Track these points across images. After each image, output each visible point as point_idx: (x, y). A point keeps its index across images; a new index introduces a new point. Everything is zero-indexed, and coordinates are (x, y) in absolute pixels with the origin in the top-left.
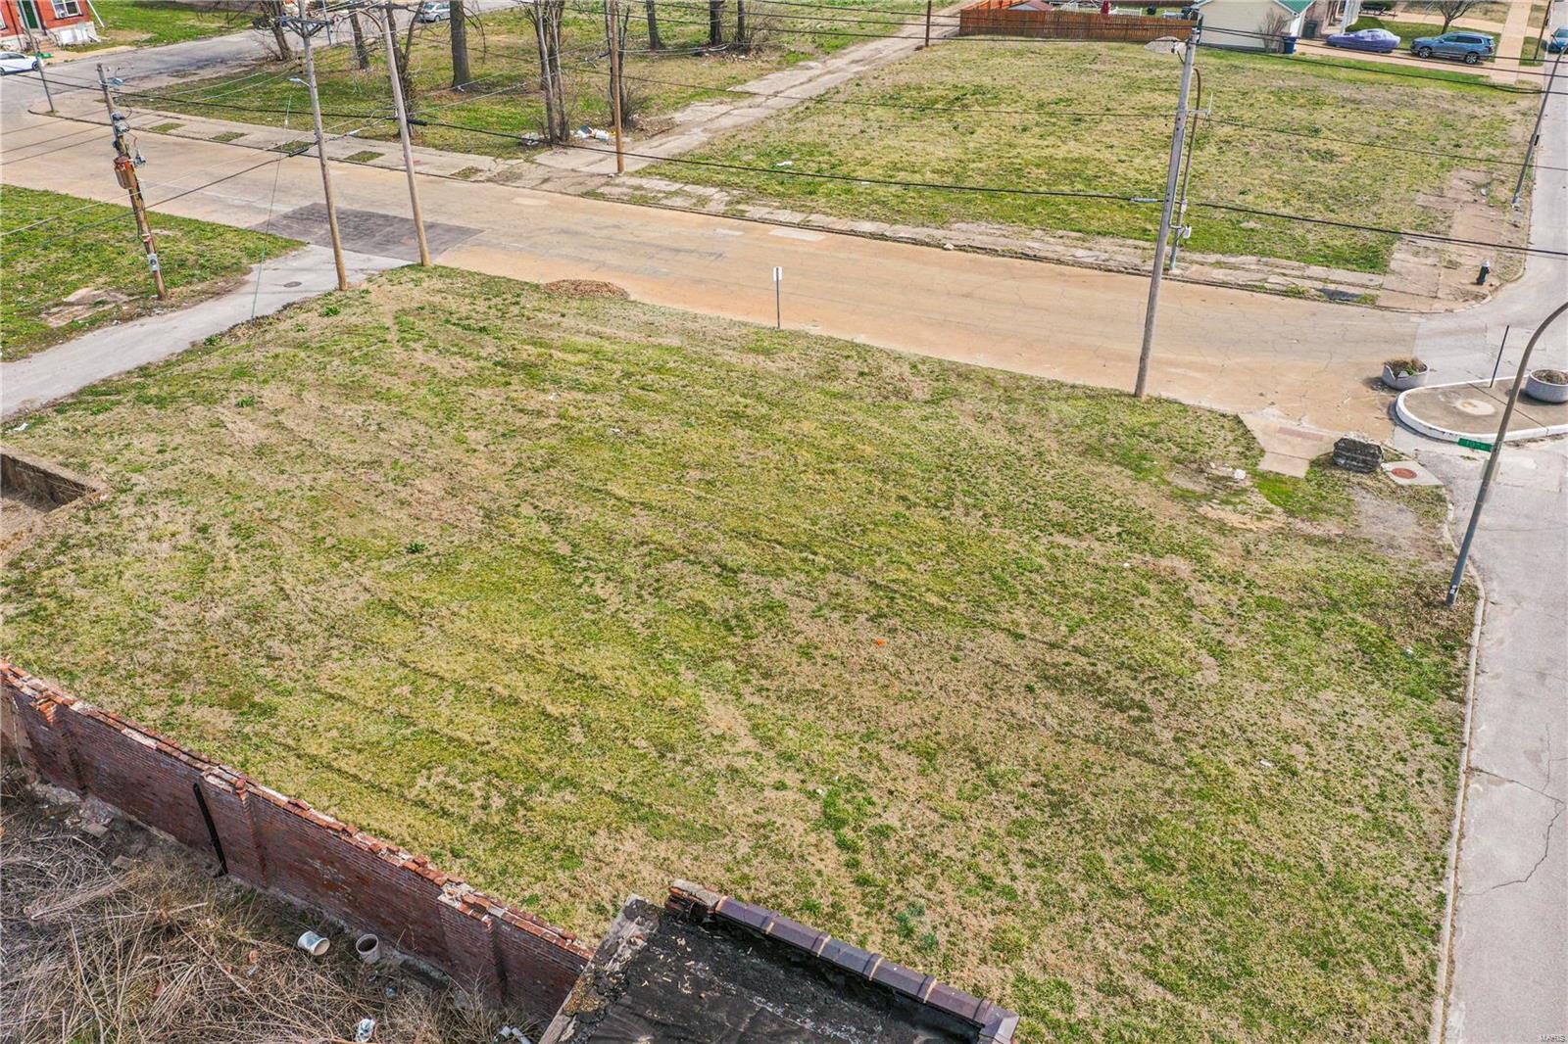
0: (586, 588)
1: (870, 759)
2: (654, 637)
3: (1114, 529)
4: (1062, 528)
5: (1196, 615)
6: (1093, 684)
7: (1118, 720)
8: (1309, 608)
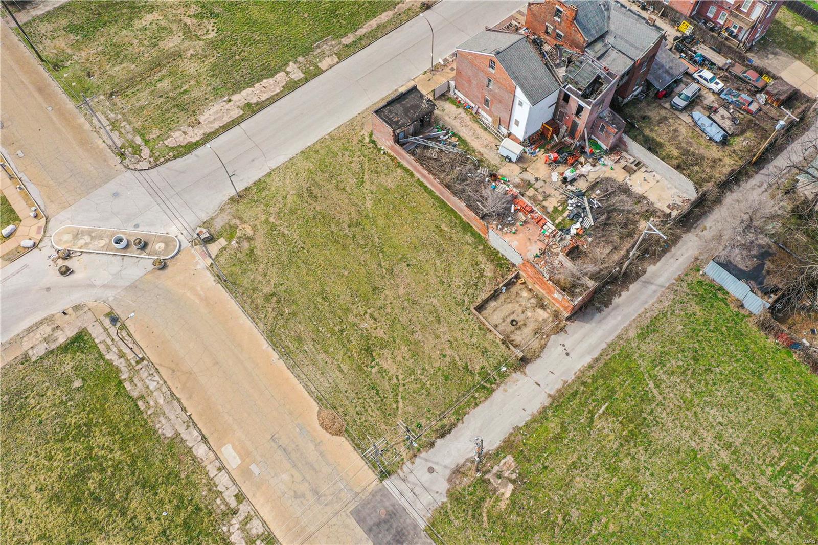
0: (380, 241)
1: (352, 191)
2: (373, 225)
3: (274, 232)
4: (283, 235)
5: (281, 206)
6: (311, 194)
8: (262, 203)
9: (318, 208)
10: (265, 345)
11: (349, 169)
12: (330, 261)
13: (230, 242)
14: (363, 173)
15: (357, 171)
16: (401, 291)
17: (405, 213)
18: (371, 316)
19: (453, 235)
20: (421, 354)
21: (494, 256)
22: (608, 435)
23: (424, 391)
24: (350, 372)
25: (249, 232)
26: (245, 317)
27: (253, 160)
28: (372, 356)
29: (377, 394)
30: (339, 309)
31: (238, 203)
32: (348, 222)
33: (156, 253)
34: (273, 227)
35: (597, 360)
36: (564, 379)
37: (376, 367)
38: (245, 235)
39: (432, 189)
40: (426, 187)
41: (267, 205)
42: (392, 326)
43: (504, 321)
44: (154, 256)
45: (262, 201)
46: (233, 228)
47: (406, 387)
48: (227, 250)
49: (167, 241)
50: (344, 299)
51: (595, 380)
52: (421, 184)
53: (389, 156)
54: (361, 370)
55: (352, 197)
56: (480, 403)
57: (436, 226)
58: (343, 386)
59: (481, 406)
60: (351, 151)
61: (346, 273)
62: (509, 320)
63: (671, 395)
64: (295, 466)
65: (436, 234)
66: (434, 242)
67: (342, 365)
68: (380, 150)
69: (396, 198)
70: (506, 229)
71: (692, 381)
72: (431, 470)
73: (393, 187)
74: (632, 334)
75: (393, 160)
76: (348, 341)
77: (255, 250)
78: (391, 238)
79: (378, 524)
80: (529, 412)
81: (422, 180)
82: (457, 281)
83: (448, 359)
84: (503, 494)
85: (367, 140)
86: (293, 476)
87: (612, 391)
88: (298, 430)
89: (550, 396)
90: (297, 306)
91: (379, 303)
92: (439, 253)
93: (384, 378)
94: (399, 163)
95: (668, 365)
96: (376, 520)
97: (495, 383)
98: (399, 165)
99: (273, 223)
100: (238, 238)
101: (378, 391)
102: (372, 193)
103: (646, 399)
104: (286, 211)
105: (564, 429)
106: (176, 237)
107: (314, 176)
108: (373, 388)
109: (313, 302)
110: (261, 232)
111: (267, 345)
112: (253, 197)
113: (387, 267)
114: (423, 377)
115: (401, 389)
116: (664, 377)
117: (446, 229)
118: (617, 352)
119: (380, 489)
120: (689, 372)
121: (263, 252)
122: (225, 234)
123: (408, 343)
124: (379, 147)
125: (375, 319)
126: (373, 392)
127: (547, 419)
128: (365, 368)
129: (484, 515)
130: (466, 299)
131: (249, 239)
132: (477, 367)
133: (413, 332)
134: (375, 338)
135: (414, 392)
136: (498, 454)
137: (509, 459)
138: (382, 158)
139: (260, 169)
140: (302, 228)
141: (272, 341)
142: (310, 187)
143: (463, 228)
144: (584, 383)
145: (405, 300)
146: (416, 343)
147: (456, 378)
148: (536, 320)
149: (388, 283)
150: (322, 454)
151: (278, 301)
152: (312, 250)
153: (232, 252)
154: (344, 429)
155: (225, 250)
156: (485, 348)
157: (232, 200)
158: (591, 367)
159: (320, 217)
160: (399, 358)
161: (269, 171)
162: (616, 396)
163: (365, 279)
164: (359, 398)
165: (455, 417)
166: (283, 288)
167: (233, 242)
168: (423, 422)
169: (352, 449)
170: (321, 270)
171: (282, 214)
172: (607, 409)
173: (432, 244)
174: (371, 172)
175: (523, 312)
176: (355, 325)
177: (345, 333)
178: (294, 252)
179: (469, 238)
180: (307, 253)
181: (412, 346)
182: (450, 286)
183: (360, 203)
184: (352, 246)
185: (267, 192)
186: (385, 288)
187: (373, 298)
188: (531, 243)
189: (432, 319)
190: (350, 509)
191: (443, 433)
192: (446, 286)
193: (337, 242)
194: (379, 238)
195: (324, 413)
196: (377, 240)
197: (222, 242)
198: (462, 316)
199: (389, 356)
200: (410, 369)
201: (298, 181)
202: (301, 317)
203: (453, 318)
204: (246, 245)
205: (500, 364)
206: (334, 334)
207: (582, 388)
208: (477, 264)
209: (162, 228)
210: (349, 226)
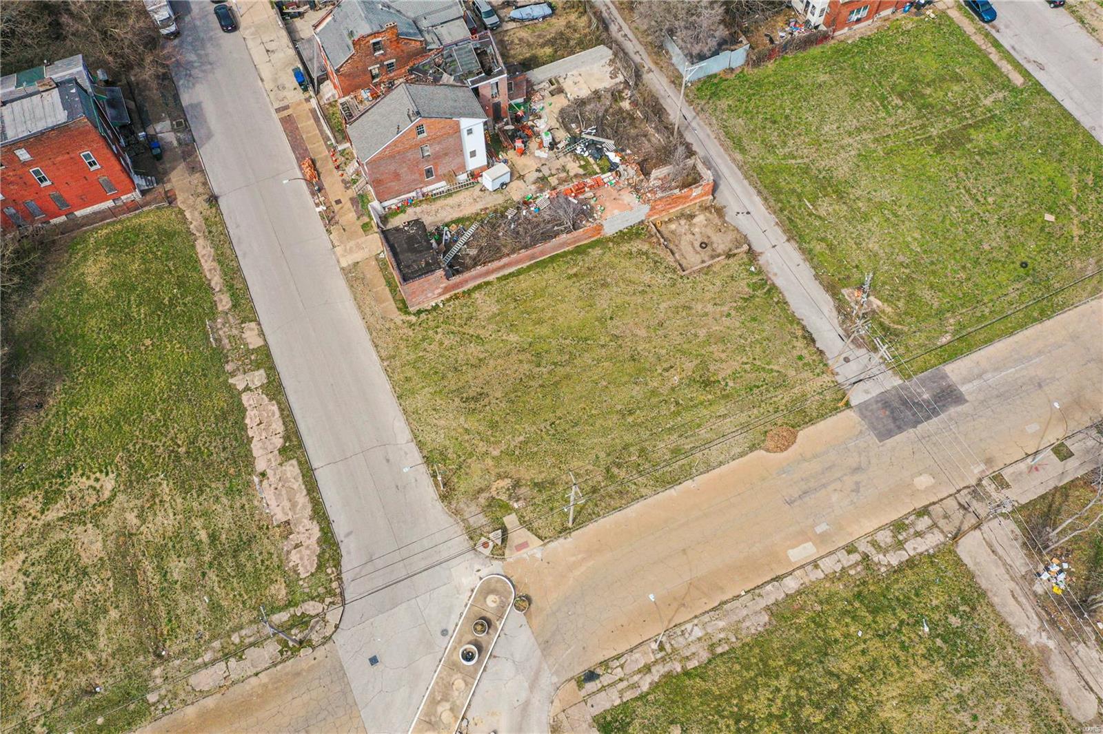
0: (571, 338)
1: (487, 351)
2: (545, 341)
3: (517, 453)
4: (526, 443)
5: (479, 438)
6: (474, 399)
7: (464, 395)
8: (464, 460)
9: (498, 394)
10: (673, 492)
11: (451, 349)
12: (581, 398)
13: (512, 509)
14: (464, 334)
15: (459, 340)
16: (642, 333)
17: (539, 303)
18: (666, 370)
19: (587, 265)
20: (722, 335)
21: (625, 236)
22: (834, 210)
23: (765, 343)
24: (728, 407)
25: (507, 483)
26: (628, 509)
27: (388, 461)
28: (714, 382)
29: (758, 387)
30: (649, 400)
31: (454, 490)
32: (532, 366)
33: (502, 607)
34: (508, 453)
35: (759, 193)
36: (773, 223)
37: (727, 380)
38: (508, 489)
39: (516, 268)
40: (510, 274)
41: (471, 455)
42: (683, 353)
43: (698, 253)
44: (506, 611)
45: (461, 459)
46: (492, 503)
47: (757, 357)
48: (525, 514)
49: (487, 590)
50: (637, 392)
51: (780, 201)
52: (506, 277)
53: (448, 300)
54: (727, 396)
55: (496, 354)
56: (784, 299)
57: (569, 278)
58: (743, 418)
59: (787, 300)
60: (424, 340)
61: (605, 384)
62: (699, 249)
63: (805, 151)
64: (824, 486)
65: (578, 281)
66: (589, 286)
67: (718, 414)
68: (436, 308)
69: (515, 308)
70: (595, 215)
71: (794, 132)
72: (847, 360)
73: (499, 307)
74: (739, 157)
75: (457, 298)
76: (692, 401)
77: (536, 481)
78: (569, 327)
79: (895, 419)
80: (801, 262)
81: (499, 275)
82: (647, 278)
83: (733, 313)
84: (878, 307)
85: (413, 319)
86: (835, 490)
87: (793, 191)
88: (784, 476)
89: (788, 240)
90: (632, 445)
91: (652, 359)
92: (605, 285)
93: (741, 377)
94: (464, 292)
95: (775, 143)
96: (890, 421)
97: (766, 282)
98: (469, 292)
99: (502, 452)
100: (510, 499)
101: (755, 386)
102: (499, 331)
103: (806, 170)
104: (489, 433)
105: (823, 240)
106: (481, 579)
107: (446, 390)
108: (751, 390)
109: (632, 426)
110: (511, 469)
111: (672, 490)
112: (452, 470)
113: (608, 339)
114: (749, 340)
115: (758, 363)
116: (787, 150)
117: (575, 270)
118: (755, 175)
119: (860, 410)
120: (786, 131)
121: (543, 472)
122: (499, 514)
123: (707, 342)
124: (429, 308)
125: (672, 367)
126: (756, 391)
127: (811, 250)
128: (727, 391)
129: (896, 326)
130: (669, 275)
131: (517, 484)
132: (747, 290)
133: (696, 336)
134: (694, 373)
135: (764, 352)
136: (840, 300)
137: (845, 291)
138: (448, 309)
139: (406, 453)
140: (522, 419)
141: (669, 483)
142: (462, 398)
143: (579, 253)
144: (782, 210)
145: (655, 332)
146: (709, 336)
147: (755, 312)
148: (706, 226)
149: (629, 343)
150: (815, 456)
151: (619, 466)
152: (558, 413)
153: (530, 508)
154: (791, 429)
155: (524, 517)
156: (728, 277)
157: (447, 497)
158: (766, 199)
159: (513, 395)
160: (723, 356)
161: (413, 445)
162: (799, 190)
163: (618, 365)
164: (760, 407)
165: (795, 325)
166: (602, 455)
167: (516, 505)
168: (796, 353)
169: (813, 426)
170: (591, 410)
171: (492, 439)
172: (809, 202)
173: (591, 289)
174: (466, 324)
175: (693, 234)
176: (673, 389)
177: (681, 402)
178: (554, 435)
179: (597, 252)
180: (562, 420)
181: (712, 340)
182: (649, 286)
183: (508, 348)
184: (568, 369)
185: (450, 451)
186: (634, 348)
187: (644, 363)
188: (619, 199)
189: (684, 313)
190: (877, 441)
191: (810, 339)
192: (647, 289)
193: (556, 384)
194: (565, 339)
195: (770, 444)
196: (568, 342)
197: (510, 520)
198: (689, 286)
199: (718, 364)
200: (737, 349)
201: (447, 409)
202: (648, 443)
203: (688, 293)
204: (523, 491)
205: (748, 270)
206: (678, 413)
207: (786, 213)
208: (631, 254)
209: (461, 597)
210: (539, 365)
